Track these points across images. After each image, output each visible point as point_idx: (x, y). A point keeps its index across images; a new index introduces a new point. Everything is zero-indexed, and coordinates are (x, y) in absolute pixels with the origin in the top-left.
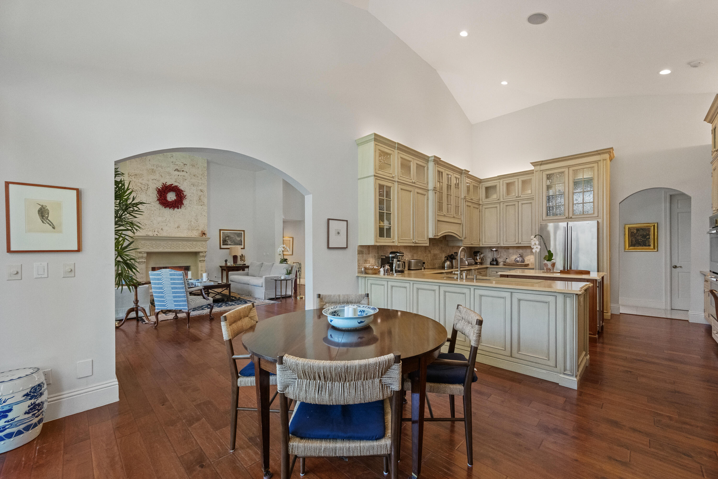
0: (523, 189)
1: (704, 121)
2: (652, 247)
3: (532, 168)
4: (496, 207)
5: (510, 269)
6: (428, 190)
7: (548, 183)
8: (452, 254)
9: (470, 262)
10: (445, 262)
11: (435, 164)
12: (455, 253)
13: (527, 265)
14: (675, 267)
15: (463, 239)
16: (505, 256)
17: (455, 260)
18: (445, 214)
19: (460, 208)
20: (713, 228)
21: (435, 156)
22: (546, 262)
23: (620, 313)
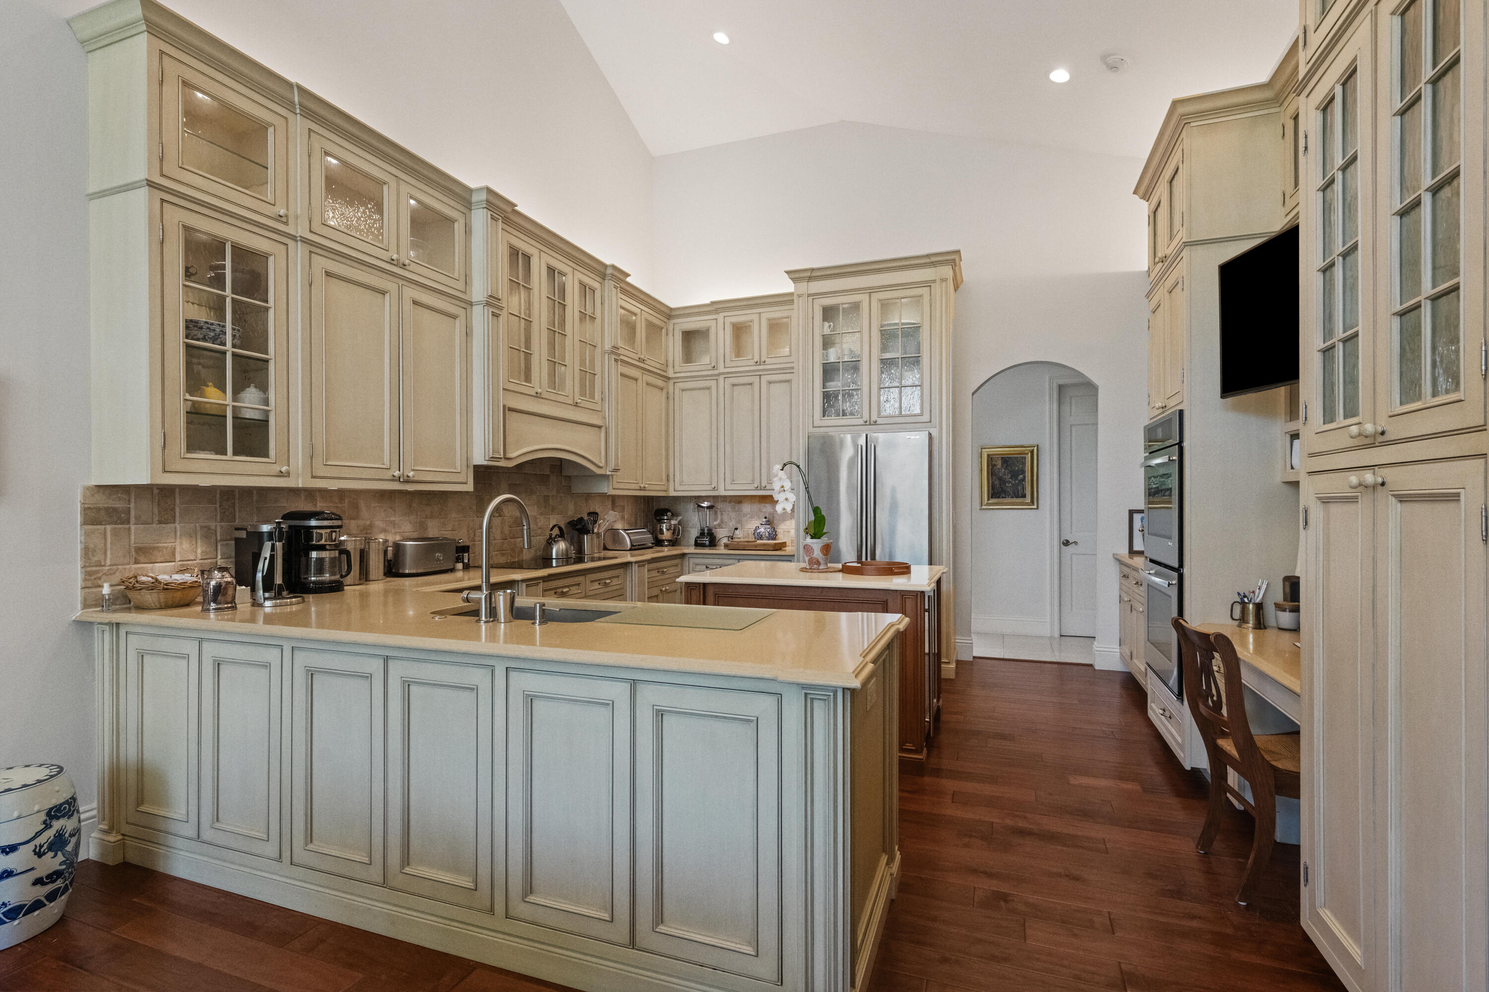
0: (773, 343)
1: (1134, 193)
2: (1028, 500)
3: (787, 286)
4: (709, 388)
5: (738, 557)
6: (471, 304)
7: (827, 331)
8: (581, 519)
9: (636, 540)
10: (551, 541)
11: (492, 218)
12: (589, 514)
13: (781, 546)
14: (1067, 543)
15: (608, 473)
16: (734, 522)
17: (589, 536)
18: (540, 391)
19: (598, 378)
20: (1150, 453)
21: (489, 191)
22: (809, 540)
23: (974, 657)
